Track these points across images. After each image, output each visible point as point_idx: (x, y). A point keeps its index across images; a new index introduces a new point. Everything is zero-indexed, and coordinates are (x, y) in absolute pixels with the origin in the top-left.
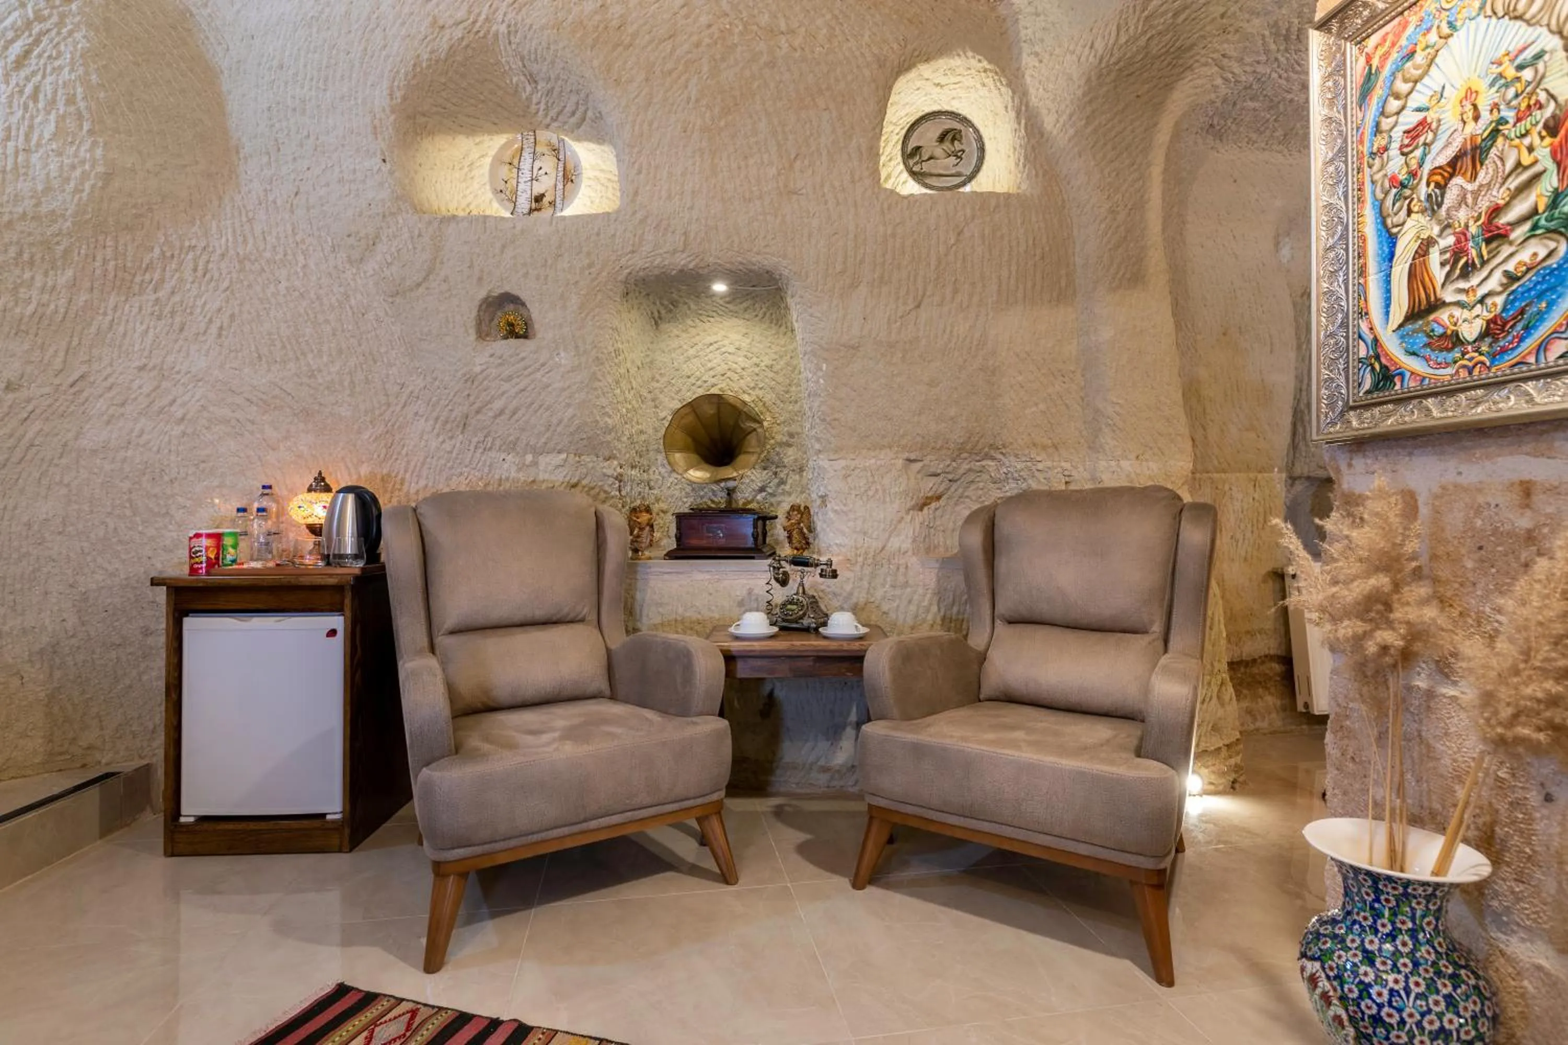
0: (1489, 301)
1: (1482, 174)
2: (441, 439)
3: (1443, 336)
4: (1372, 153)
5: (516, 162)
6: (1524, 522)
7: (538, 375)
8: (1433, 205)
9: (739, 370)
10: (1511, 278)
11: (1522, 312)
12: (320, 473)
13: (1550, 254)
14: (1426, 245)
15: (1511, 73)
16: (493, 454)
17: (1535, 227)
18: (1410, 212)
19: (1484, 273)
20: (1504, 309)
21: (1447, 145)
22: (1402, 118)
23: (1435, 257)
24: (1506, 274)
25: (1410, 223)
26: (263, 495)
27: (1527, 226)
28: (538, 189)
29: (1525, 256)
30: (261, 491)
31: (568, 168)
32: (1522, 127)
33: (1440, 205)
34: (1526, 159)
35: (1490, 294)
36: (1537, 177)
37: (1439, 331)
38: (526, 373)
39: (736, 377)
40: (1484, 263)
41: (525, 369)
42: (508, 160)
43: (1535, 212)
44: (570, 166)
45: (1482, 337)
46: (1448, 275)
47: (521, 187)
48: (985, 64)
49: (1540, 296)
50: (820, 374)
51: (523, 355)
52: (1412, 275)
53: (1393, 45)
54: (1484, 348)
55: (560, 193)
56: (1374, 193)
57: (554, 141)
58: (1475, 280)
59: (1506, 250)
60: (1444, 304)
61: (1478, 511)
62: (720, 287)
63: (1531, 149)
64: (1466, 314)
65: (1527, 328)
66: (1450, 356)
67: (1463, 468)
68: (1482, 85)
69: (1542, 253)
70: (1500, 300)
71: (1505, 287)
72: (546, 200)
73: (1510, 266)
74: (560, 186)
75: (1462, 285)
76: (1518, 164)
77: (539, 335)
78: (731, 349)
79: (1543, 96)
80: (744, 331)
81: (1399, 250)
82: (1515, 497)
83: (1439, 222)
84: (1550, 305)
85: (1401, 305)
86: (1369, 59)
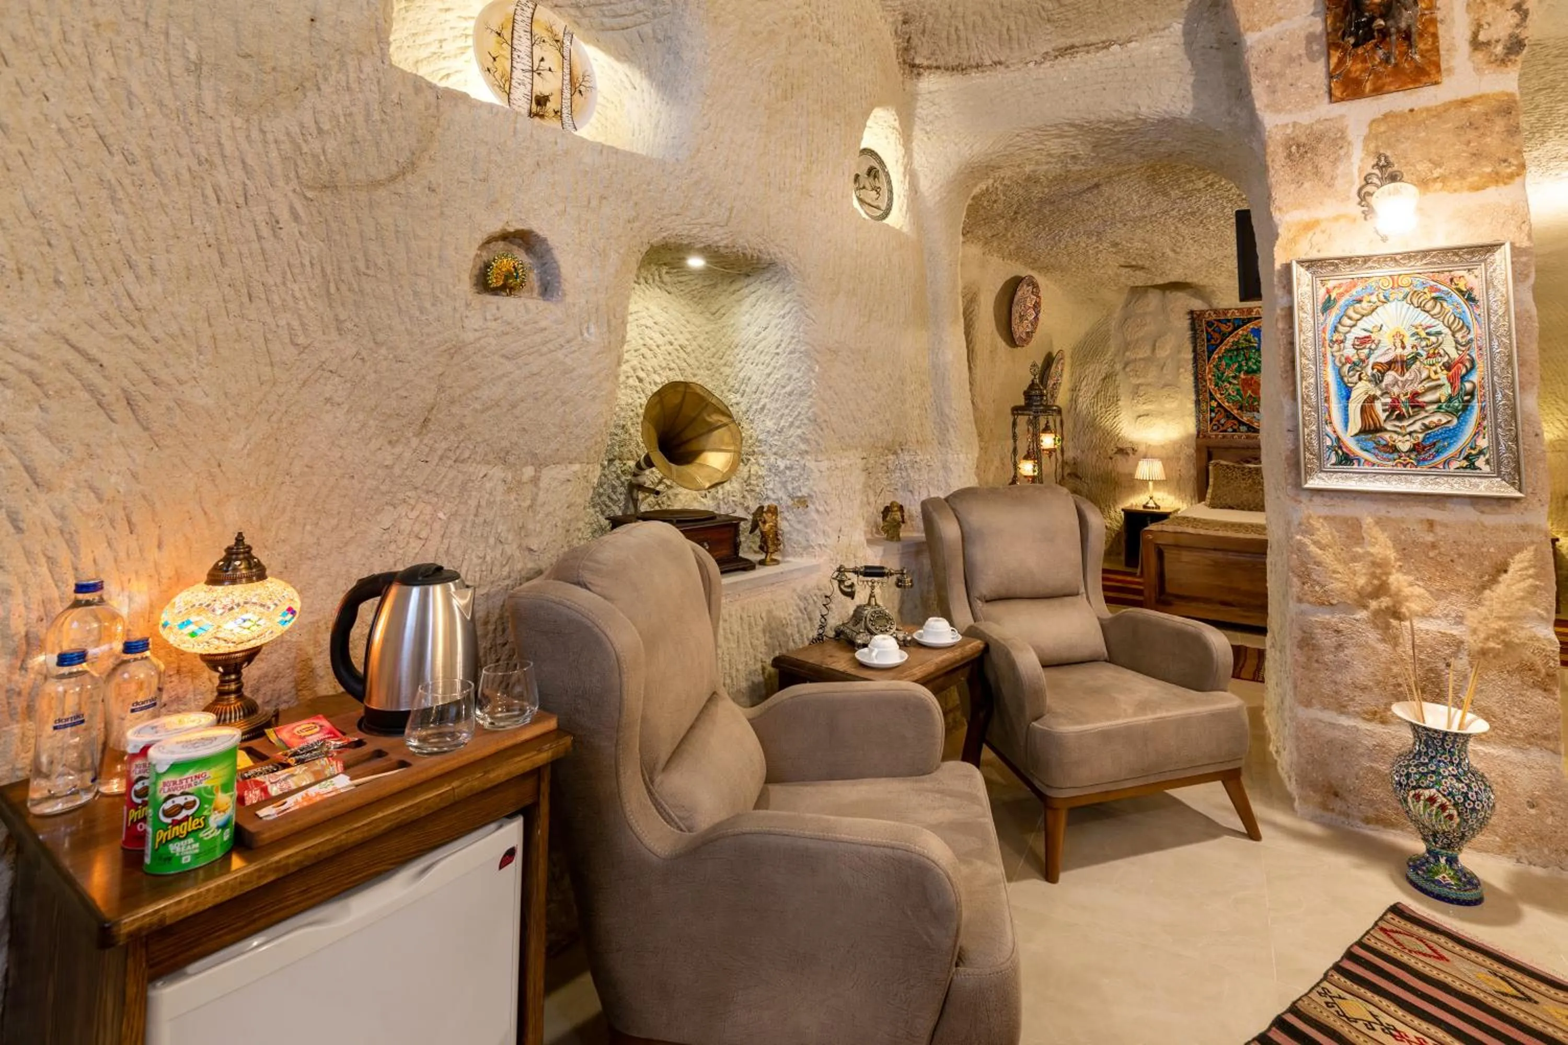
0: (1415, 435)
1: (1407, 375)
2: (374, 444)
3: (1386, 445)
4: (1331, 341)
5: (507, 34)
6: (1430, 538)
7: (560, 355)
8: (1377, 380)
9: (654, 347)
10: (1427, 427)
11: (1434, 444)
12: (240, 539)
13: (1449, 422)
14: (1372, 399)
15: (1423, 334)
16: (470, 468)
17: (1440, 408)
18: (1360, 379)
19: (1411, 421)
20: (1424, 440)
21: (1385, 354)
22: (1353, 330)
23: (1378, 406)
24: (1424, 424)
25: (1360, 384)
26: (77, 604)
27: (1435, 406)
28: (542, 87)
29: (1435, 419)
30: (71, 595)
31: (575, 72)
32: (1431, 361)
33: (1381, 381)
34: (1433, 376)
35: (1415, 432)
36: (1440, 386)
37: (1383, 442)
38: (545, 349)
39: (649, 354)
40: (1410, 417)
41: (545, 343)
42: (496, 28)
43: (1439, 401)
44: (578, 71)
45: (1410, 451)
46: (1388, 417)
47: (517, 74)
48: (897, 124)
49: (1444, 439)
50: (812, 375)
51: (543, 324)
52: (1363, 410)
53: (1347, 291)
54: (1413, 456)
55: (566, 103)
56: (1334, 361)
57: (559, 29)
58: (1405, 423)
59: (1423, 414)
60: (1386, 430)
61: (1403, 531)
62: (696, 262)
63: (1436, 373)
64: (1400, 438)
65: (1437, 452)
66: (1391, 456)
67: (1390, 509)
68: (1408, 334)
69: (1444, 421)
70: (1421, 436)
71: (1423, 431)
72: (551, 106)
73: (1426, 422)
74: (567, 94)
75: (1397, 423)
76: (1429, 377)
77: (569, 299)
78: (650, 323)
79: (1442, 352)
80: (665, 304)
81: (1354, 394)
82: (1426, 526)
83: (1381, 389)
84: (1449, 444)
85: (1356, 424)
86: (1328, 291)
